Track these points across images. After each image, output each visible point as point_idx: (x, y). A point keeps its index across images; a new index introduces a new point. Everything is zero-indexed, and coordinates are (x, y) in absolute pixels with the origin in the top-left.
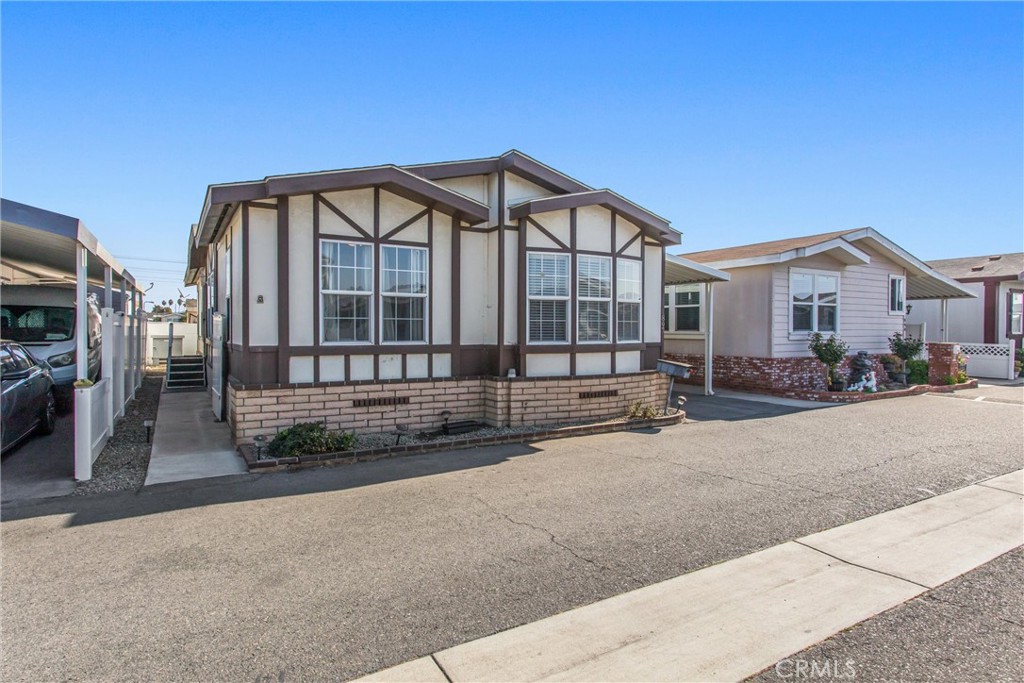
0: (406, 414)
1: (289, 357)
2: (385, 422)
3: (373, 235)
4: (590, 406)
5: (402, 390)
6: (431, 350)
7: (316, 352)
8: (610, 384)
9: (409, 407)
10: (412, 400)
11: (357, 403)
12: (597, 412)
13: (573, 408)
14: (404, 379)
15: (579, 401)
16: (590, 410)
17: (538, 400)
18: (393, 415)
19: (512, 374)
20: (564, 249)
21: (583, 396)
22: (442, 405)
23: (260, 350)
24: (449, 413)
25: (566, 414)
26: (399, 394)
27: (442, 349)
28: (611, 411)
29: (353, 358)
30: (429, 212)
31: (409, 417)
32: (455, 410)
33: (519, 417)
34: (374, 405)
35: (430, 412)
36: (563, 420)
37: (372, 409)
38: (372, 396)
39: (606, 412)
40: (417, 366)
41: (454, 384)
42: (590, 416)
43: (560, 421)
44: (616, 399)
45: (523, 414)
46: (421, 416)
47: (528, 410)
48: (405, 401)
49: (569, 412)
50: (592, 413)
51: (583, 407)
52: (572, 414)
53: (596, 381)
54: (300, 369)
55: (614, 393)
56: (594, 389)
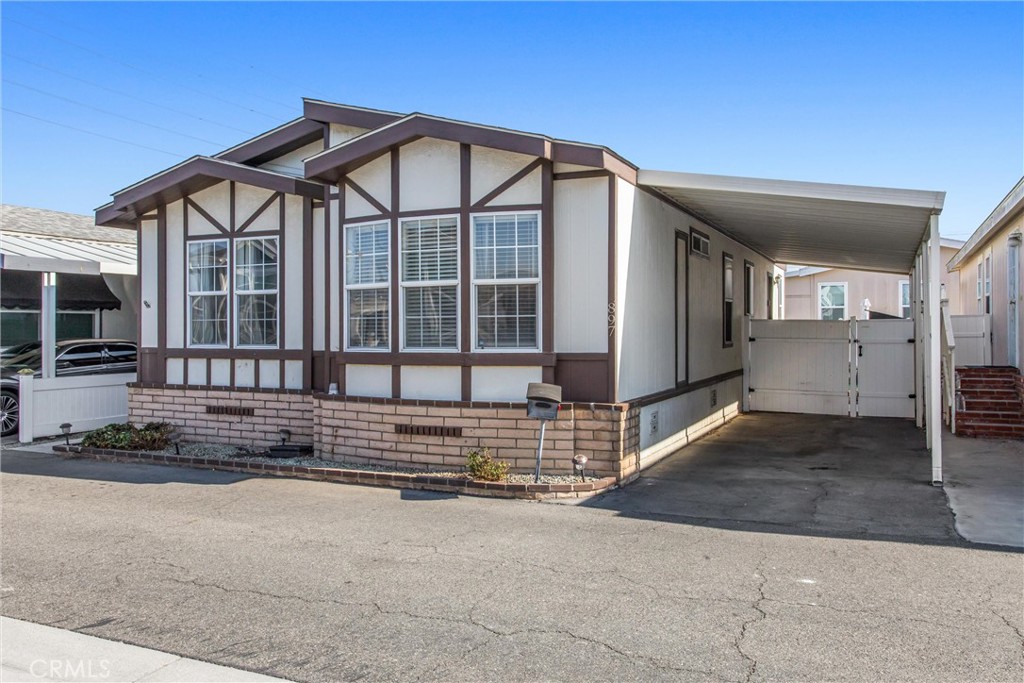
0: (250, 427)
1: (166, 359)
2: (232, 433)
3: (229, 230)
4: (411, 447)
5: (248, 400)
6: (283, 356)
7: (186, 354)
8: (450, 417)
9: (255, 420)
10: (256, 412)
11: (210, 410)
12: (423, 458)
13: (387, 445)
14: (256, 389)
15: (394, 437)
16: (412, 453)
17: (349, 428)
18: (239, 426)
19: (333, 391)
20: (385, 214)
21: (401, 429)
22: (285, 422)
23: (147, 351)
24: (288, 433)
25: (378, 454)
26: (245, 404)
27: (294, 355)
28: (448, 460)
29: (214, 362)
30: (280, 195)
31: (254, 431)
32: (300, 431)
33: (329, 447)
34: (223, 413)
35: (274, 429)
36: (374, 462)
37: (222, 417)
38: (222, 403)
39: (439, 459)
40: (270, 373)
41: (298, 398)
42: (412, 462)
43: (372, 461)
44: (459, 442)
45: (334, 445)
46: (265, 432)
47: (340, 440)
48: (249, 412)
49: (383, 450)
50: (415, 457)
51: (401, 447)
52: (386, 455)
53: (422, 410)
54: (174, 370)
55: (456, 432)
56: (417, 422)
